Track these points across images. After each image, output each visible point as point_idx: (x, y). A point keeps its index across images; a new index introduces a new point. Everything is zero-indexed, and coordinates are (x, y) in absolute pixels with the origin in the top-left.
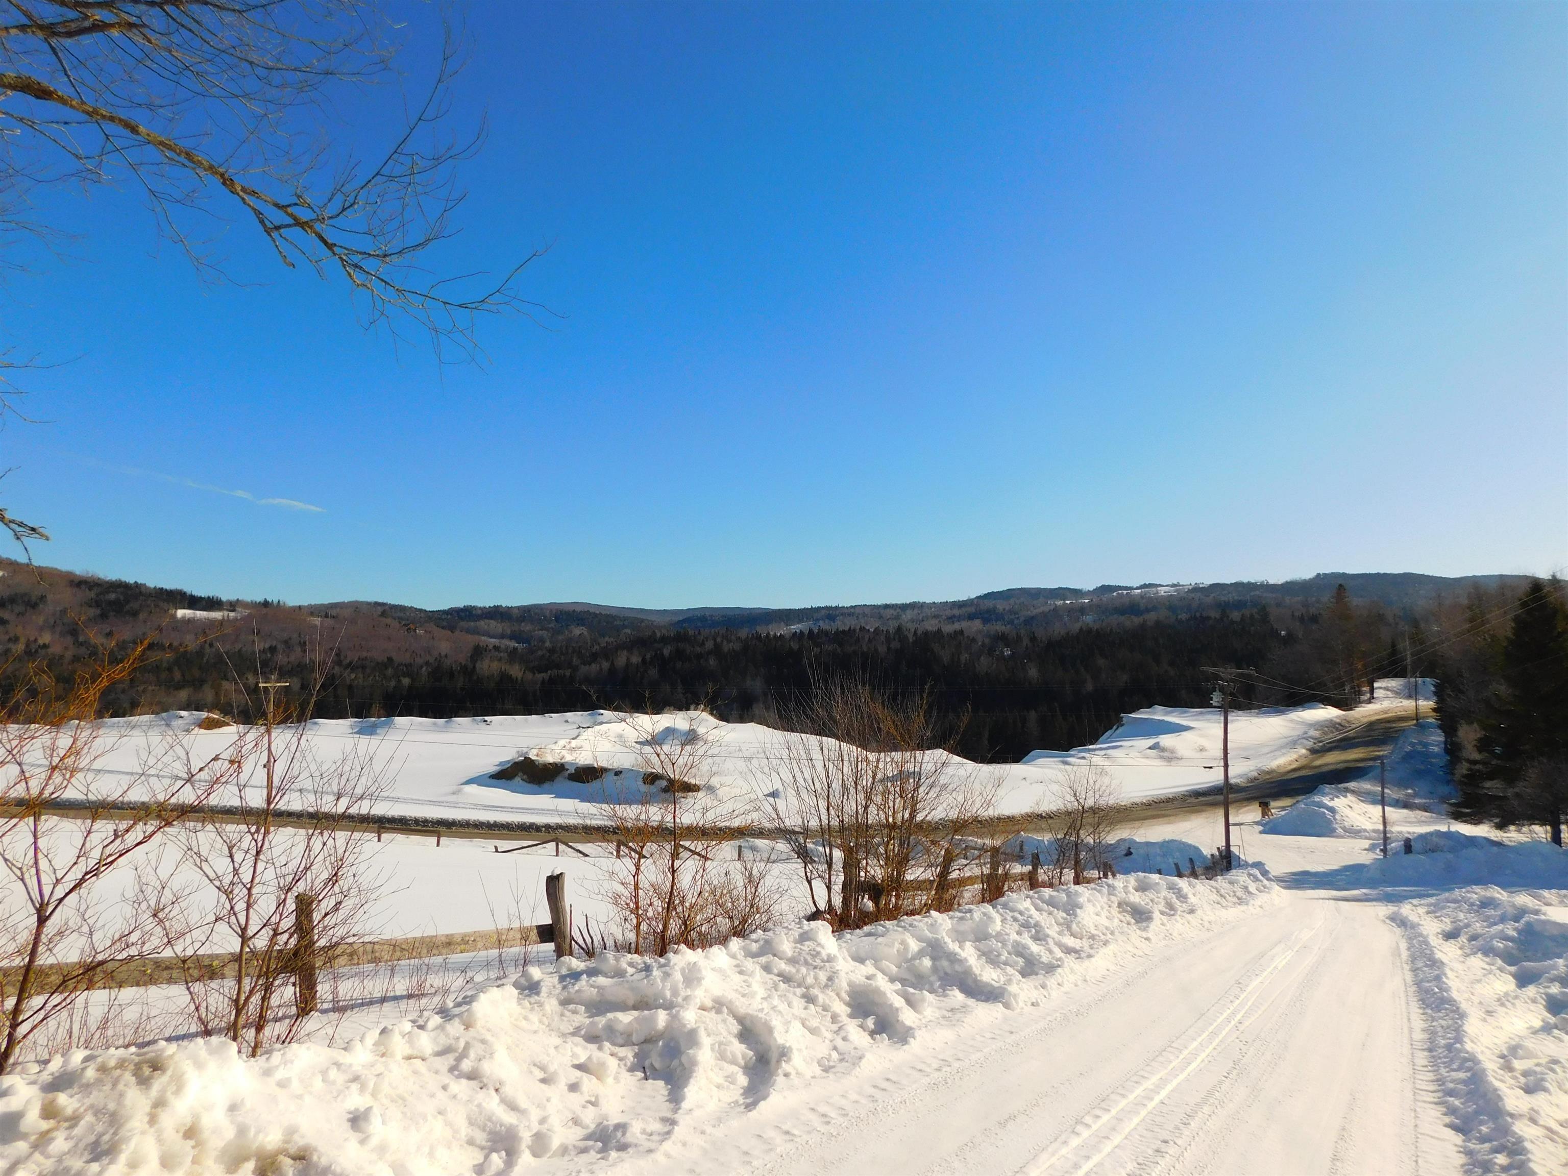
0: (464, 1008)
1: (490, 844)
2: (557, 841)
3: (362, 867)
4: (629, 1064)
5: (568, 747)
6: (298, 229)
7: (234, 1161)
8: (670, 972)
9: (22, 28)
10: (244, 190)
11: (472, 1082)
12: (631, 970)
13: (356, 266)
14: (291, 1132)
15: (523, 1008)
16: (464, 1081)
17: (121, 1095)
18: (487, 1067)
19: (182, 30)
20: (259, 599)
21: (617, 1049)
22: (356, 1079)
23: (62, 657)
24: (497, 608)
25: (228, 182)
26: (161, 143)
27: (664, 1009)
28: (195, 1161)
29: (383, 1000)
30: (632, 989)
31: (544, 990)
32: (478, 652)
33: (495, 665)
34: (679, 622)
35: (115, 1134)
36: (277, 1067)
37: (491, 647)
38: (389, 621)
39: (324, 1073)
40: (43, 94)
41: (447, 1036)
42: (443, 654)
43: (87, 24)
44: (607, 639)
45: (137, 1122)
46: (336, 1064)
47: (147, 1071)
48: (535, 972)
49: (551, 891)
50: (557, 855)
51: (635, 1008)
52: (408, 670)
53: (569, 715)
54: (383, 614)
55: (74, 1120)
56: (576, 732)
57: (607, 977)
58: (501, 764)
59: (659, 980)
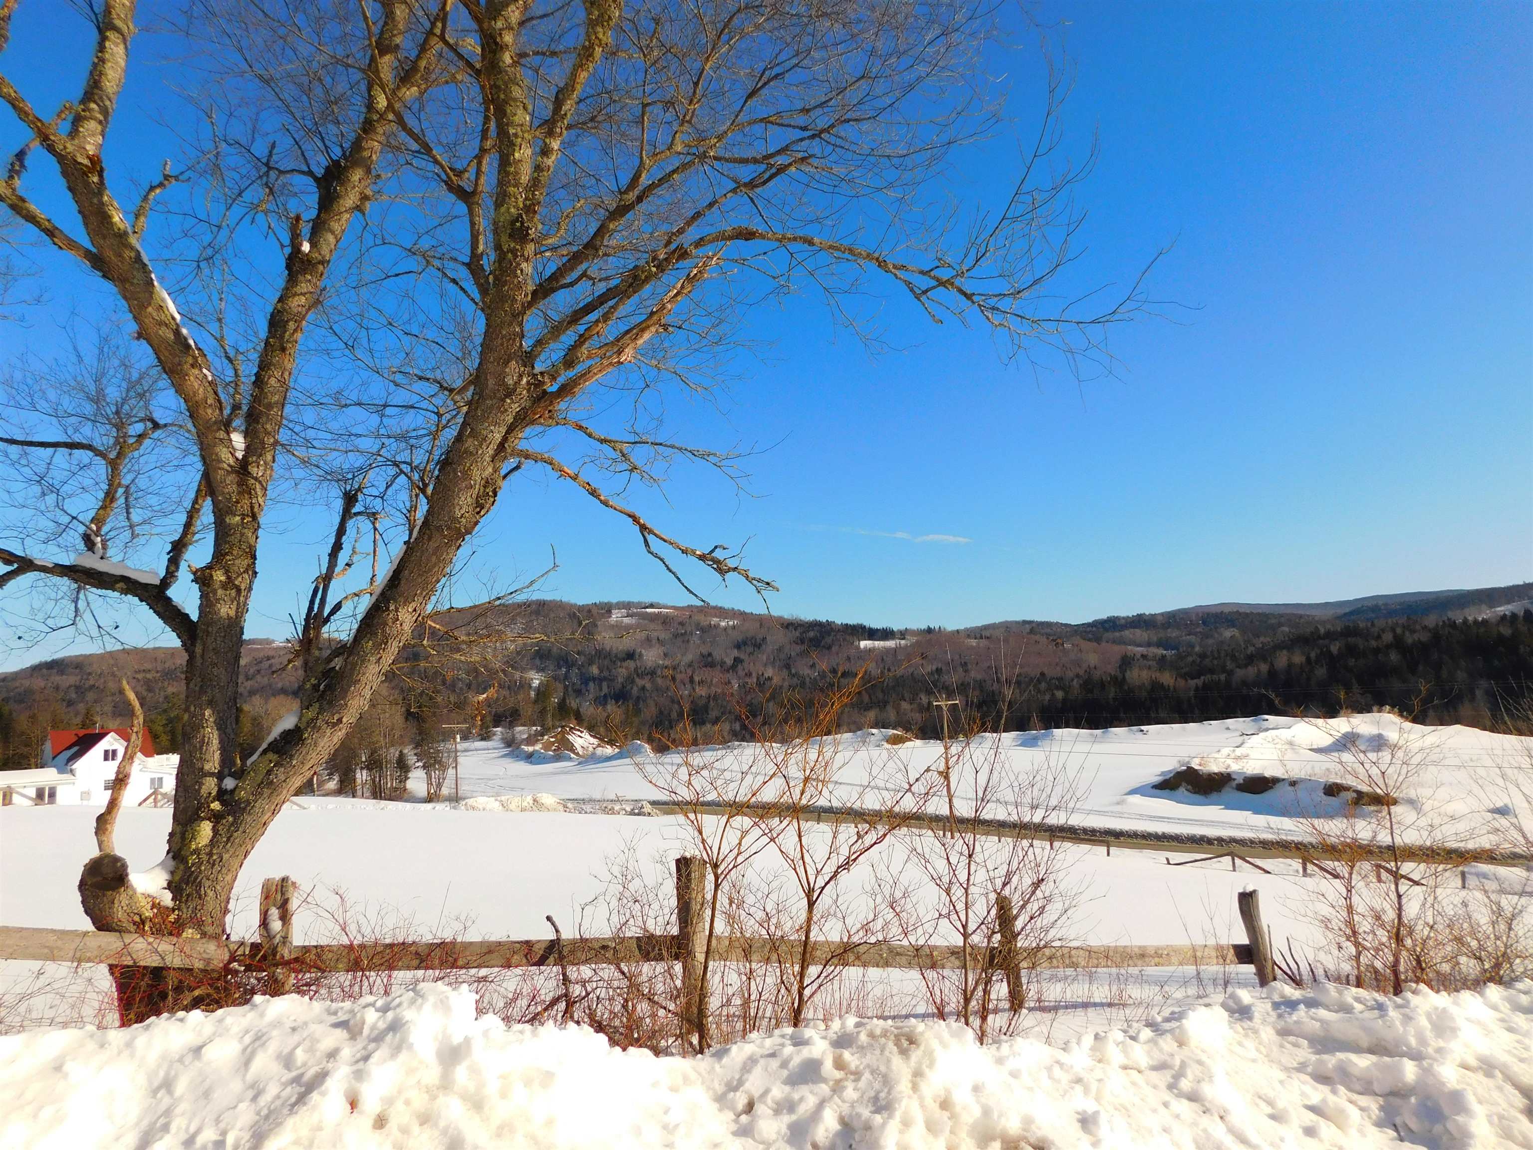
0: (1174, 1024)
1: (1162, 855)
2: (1233, 855)
3: (1061, 875)
4: (1374, 1117)
5: (1233, 756)
6: (941, 288)
7: (984, 1137)
8: (1411, 1014)
9: (734, 191)
10: (895, 267)
11: (1193, 1104)
12: (1358, 1007)
13: (993, 308)
14: (1028, 1121)
15: (1236, 1032)
16: (1185, 1102)
17: (889, 1061)
18: (1208, 1091)
19: (837, 149)
20: (924, 626)
21: (1355, 1097)
22: (1079, 1081)
23: (781, 687)
24: (1140, 616)
25: (882, 264)
26: (831, 247)
27: (1412, 1059)
28: (952, 1132)
29: (1085, 1005)
30: (1364, 1028)
31: (1257, 1016)
32: (1126, 662)
33: (1145, 674)
34: (1345, 614)
35: (889, 1093)
36: (1008, 1057)
37: (1138, 656)
38: (1037, 637)
39: (1049, 1069)
40: (748, 235)
41: (1161, 1050)
42: (1092, 666)
43: (774, 170)
44: (1262, 639)
45: (903, 1086)
46: (1058, 1062)
47: (905, 1044)
48: (1245, 996)
49: (1244, 908)
50: (1234, 870)
51: (1371, 1051)
52: (1061, 683)
53: (1230, 722)
54: (1032, 631)
55: (857, 1075)
56: (1240, 740)
57: (1330, 1011)
58: (1163, 774)
59: (1398, 1023)
